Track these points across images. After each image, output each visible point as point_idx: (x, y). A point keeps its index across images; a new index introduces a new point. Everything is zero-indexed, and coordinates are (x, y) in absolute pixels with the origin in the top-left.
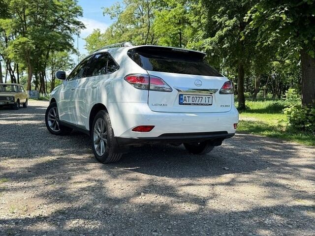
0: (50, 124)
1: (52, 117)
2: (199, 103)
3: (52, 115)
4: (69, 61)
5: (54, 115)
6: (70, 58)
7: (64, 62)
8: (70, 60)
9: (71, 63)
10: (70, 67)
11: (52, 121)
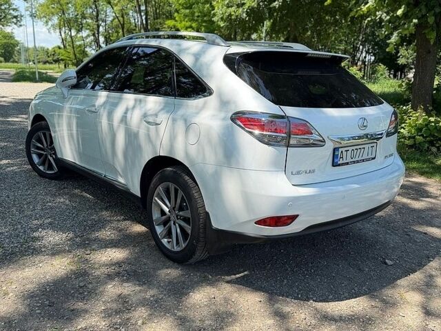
0: (36, 159)
1: (38, 148)
2: (360, 158)
3: (39, 145)
4: (11, 11)
5: (42, 144)
6: (14, 7)
7: (4, 12)
8: (14, 10)
9: (16, 14)
10: (14, 20)
11: (40, 156)
